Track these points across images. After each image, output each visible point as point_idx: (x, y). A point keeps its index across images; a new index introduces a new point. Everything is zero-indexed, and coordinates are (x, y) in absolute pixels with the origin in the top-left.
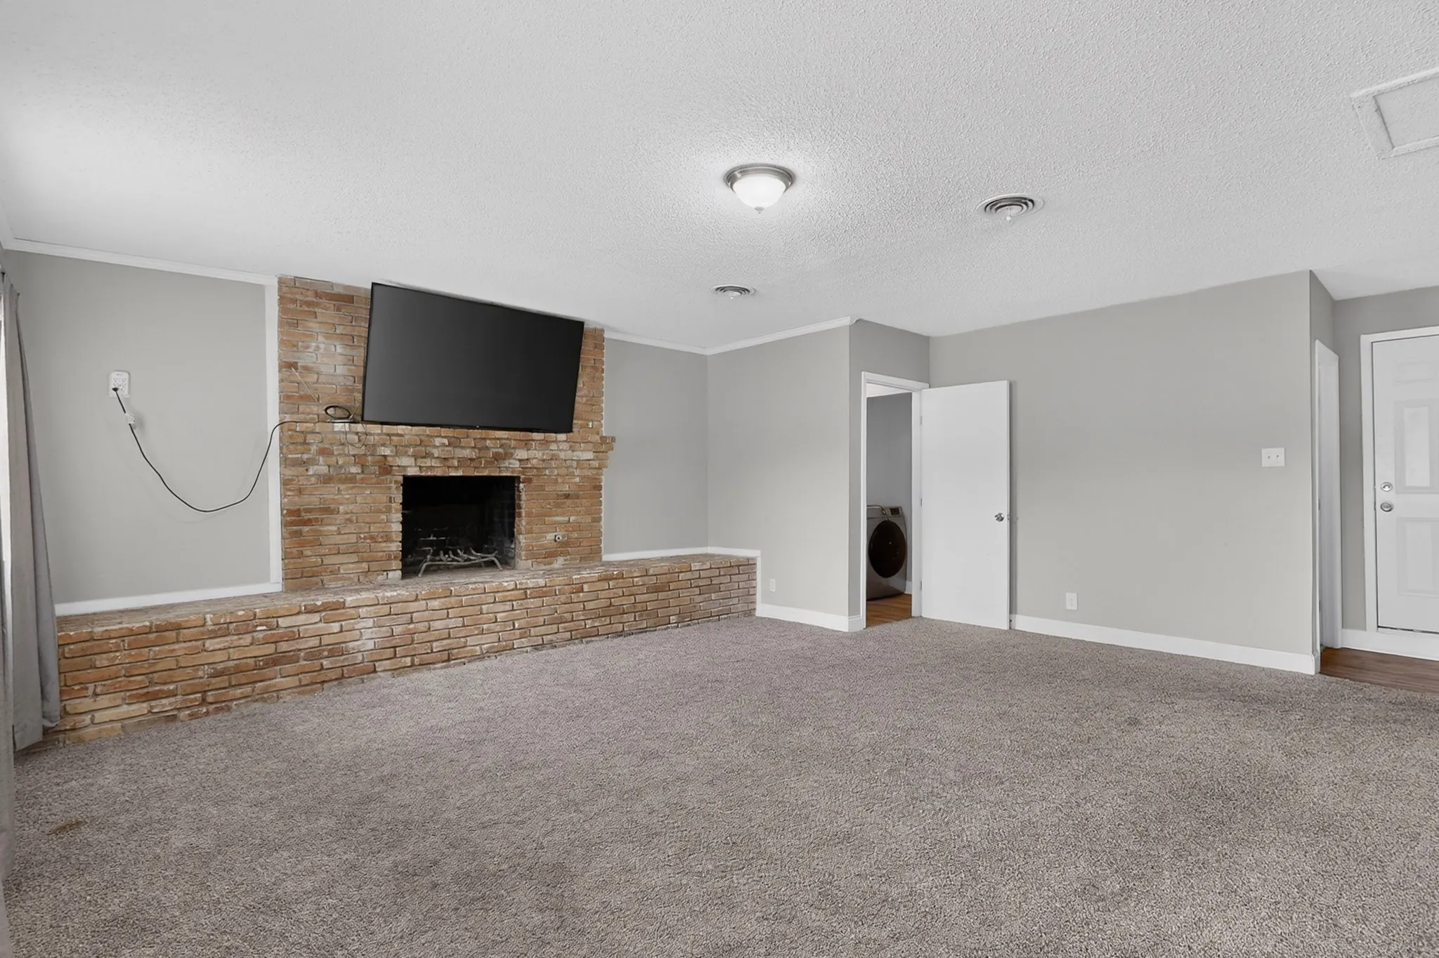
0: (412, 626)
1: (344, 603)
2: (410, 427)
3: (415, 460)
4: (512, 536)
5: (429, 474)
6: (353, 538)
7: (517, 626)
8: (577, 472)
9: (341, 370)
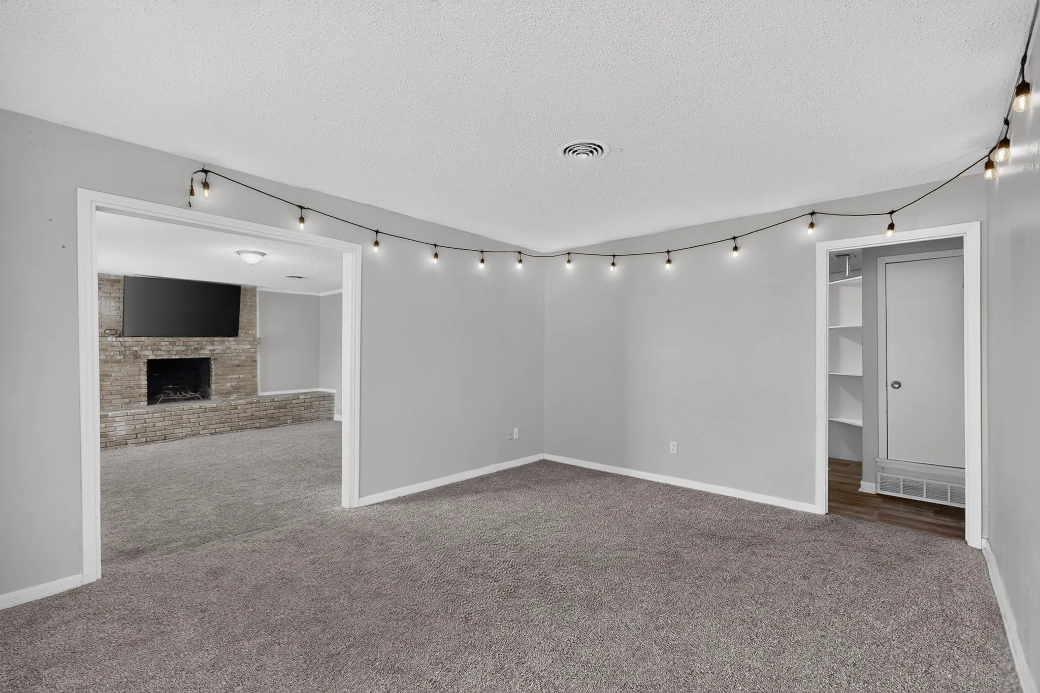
0: (145, 425)
1: (107, 415)
2: (148, 338)
3: (153, 352)
4: (209, 385)
5: (161, 358)
6: (119, 388)
7: (201, 424)
8: (243, 355)
9: (113, 313)
